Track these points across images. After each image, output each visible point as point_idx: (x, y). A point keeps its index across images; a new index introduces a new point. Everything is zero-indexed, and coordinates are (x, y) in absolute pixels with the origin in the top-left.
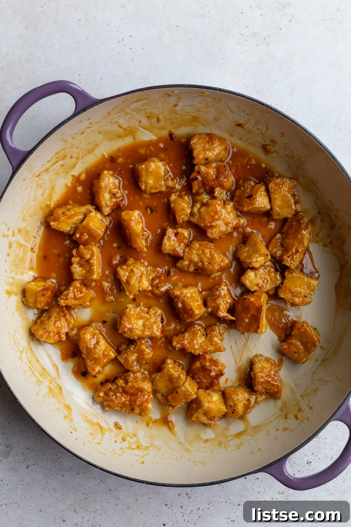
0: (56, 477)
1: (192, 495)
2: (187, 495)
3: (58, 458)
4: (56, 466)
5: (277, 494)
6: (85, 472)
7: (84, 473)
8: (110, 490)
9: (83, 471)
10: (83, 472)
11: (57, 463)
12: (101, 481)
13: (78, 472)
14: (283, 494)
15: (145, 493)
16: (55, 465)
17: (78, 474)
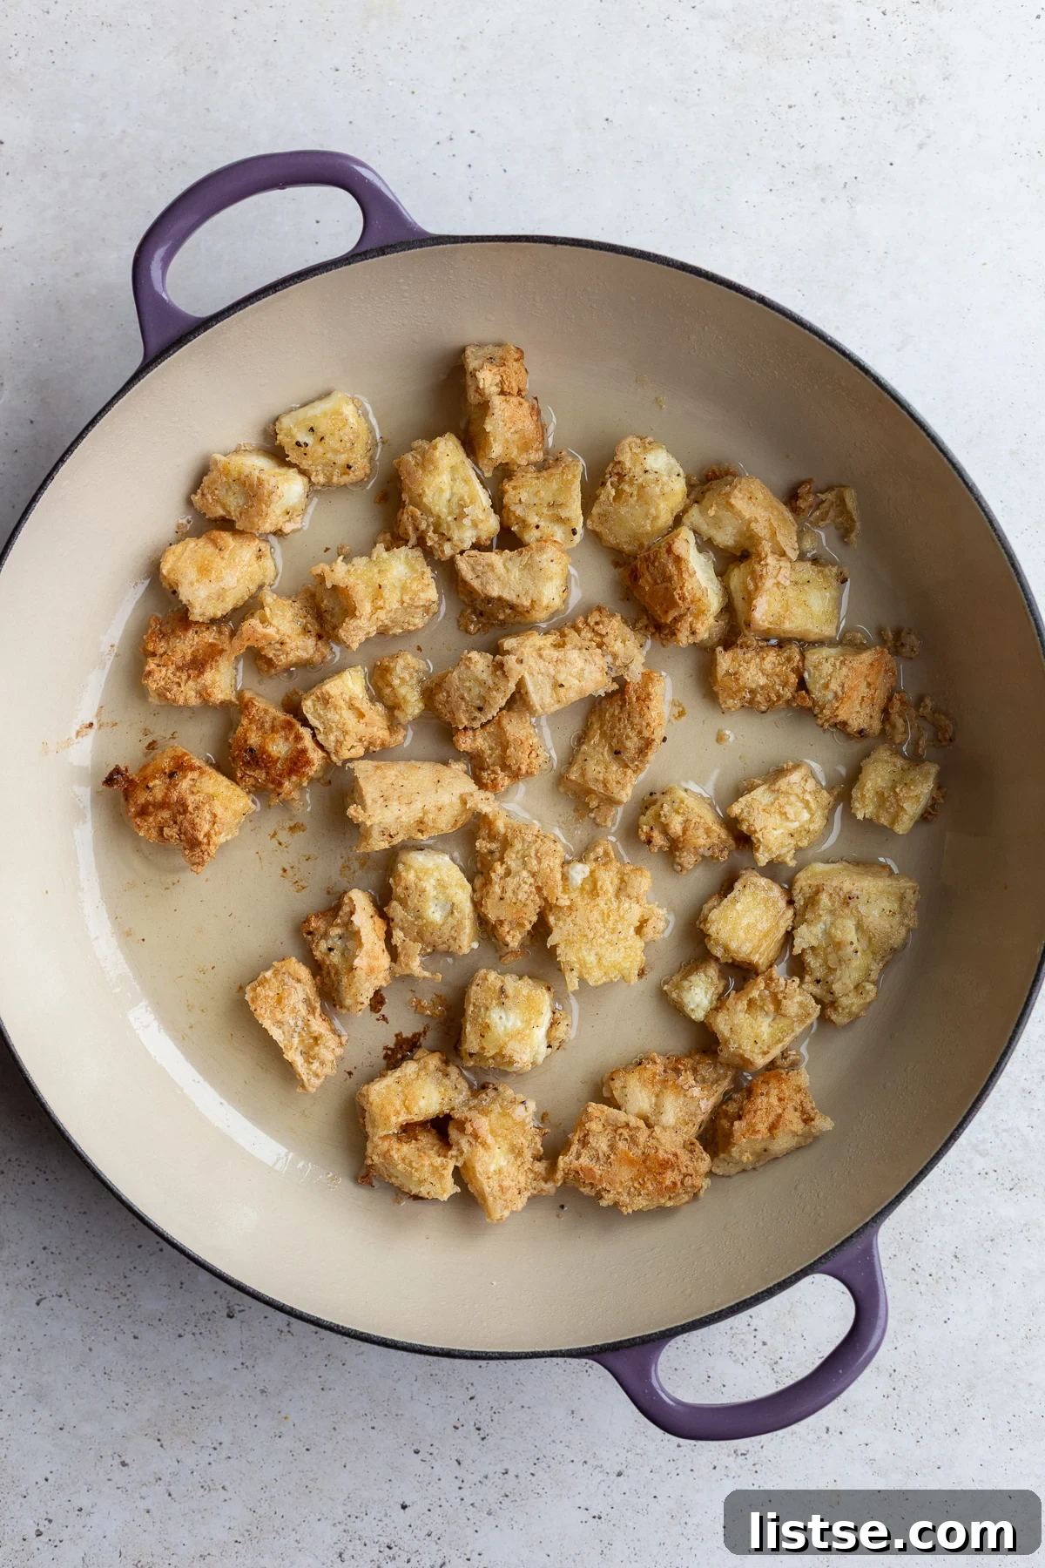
0: (115, 1339)
1: (491, 1431)
2: (479, 1429)
3: (129, 1286)
4: (119, 1307)
5: (728, 1456)
6: (201, 1334)
7: (198, 1336)
8: (262, 1391)
9: (196, 1331)
10: (193, 1334)
11: (123, 1300)
12: (243, 1364)
13: (181, 1332)
14: (747, 1456)
15: (362, 1412)
16: (117, 1303)
17: (180, 1336)
